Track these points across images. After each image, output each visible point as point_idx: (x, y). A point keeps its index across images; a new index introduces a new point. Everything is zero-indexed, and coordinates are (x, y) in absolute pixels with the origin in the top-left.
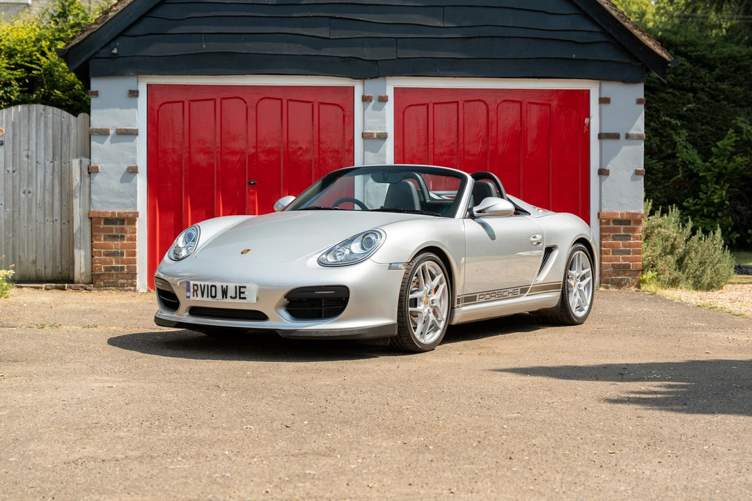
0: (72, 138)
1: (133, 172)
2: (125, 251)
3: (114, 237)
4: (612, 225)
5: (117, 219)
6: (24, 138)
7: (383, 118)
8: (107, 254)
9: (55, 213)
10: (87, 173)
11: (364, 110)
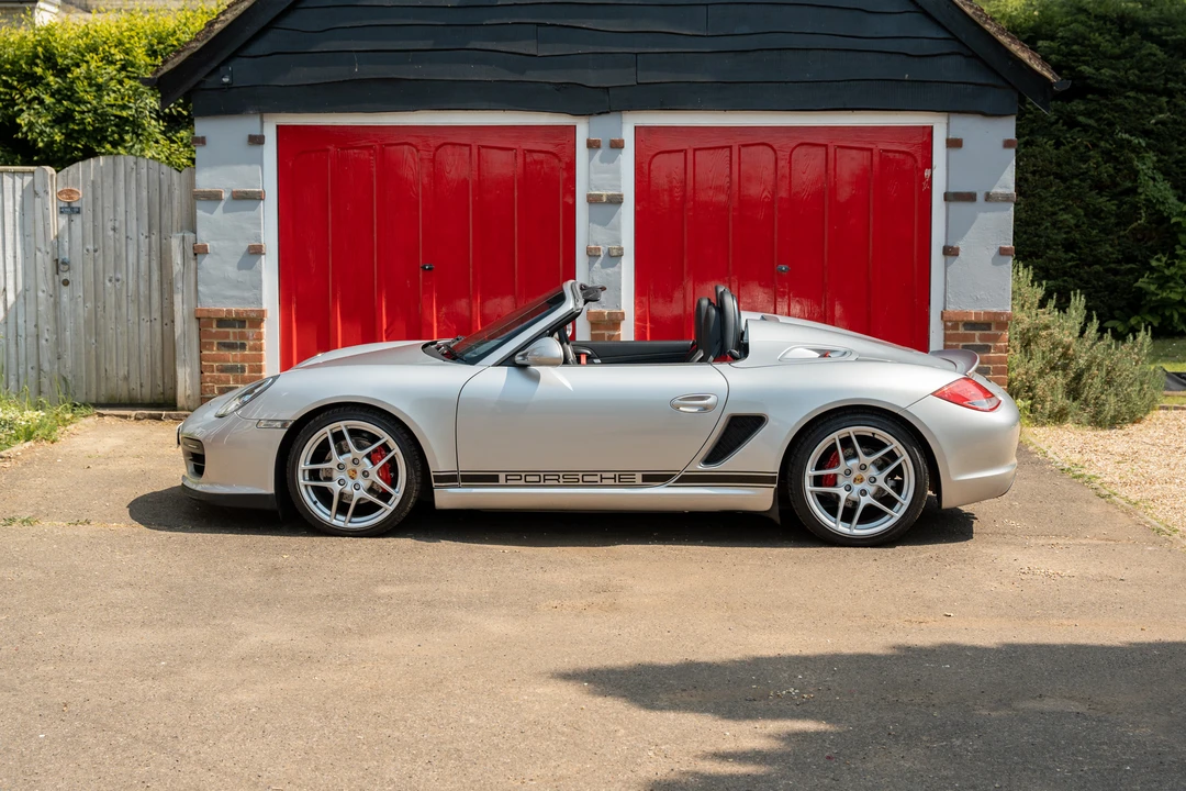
0: (175, 203)
1: (256, 253)
2: (247, 365)
3: (231, 346)
4: (961, 330)
5: (234, 319)
6: (108, 204)
7: (617, 173)
8: (222, 370)
9: (153, 310)
10: (191, 255)
11: (590, 159)
